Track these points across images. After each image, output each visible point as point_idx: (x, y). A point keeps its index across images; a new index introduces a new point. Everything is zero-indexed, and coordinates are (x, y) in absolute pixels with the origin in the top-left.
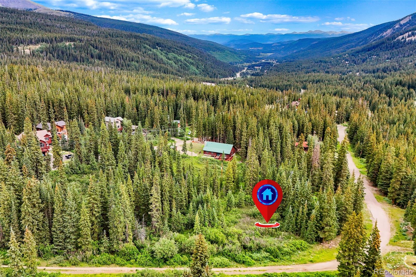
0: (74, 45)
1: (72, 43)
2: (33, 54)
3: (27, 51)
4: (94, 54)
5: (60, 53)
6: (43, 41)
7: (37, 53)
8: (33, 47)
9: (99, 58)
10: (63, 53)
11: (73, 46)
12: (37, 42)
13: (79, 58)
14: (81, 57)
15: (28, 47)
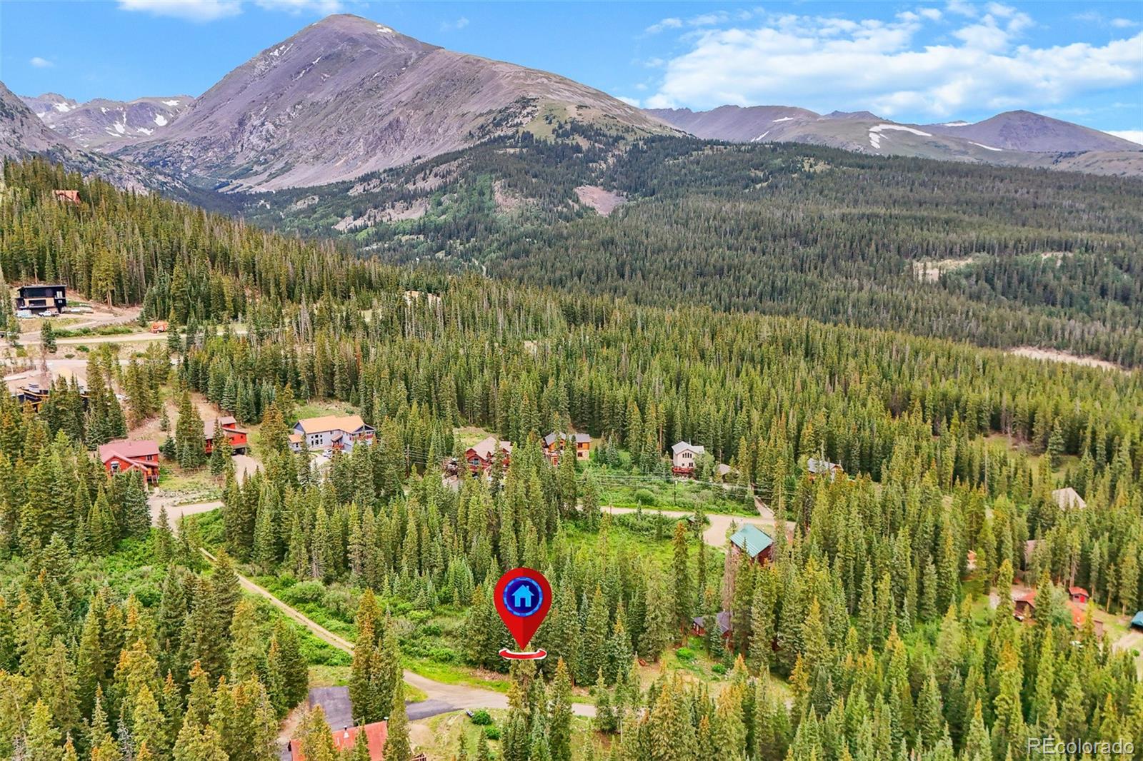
0: (1064, 258)
1: (1060, 255)
2: (943, 281)
3: (933, 274)
4: (1113, 287)
5: (1015, 280)
6: (981, 248)
7: (953, 277)
8: (951, 264)
9: (1125, 298)
10: (1021, 281)
11: (1059, 263)
12: (966, 252)
13: (1059, 296)
14: (1066, 292)
15: (940, 264)
